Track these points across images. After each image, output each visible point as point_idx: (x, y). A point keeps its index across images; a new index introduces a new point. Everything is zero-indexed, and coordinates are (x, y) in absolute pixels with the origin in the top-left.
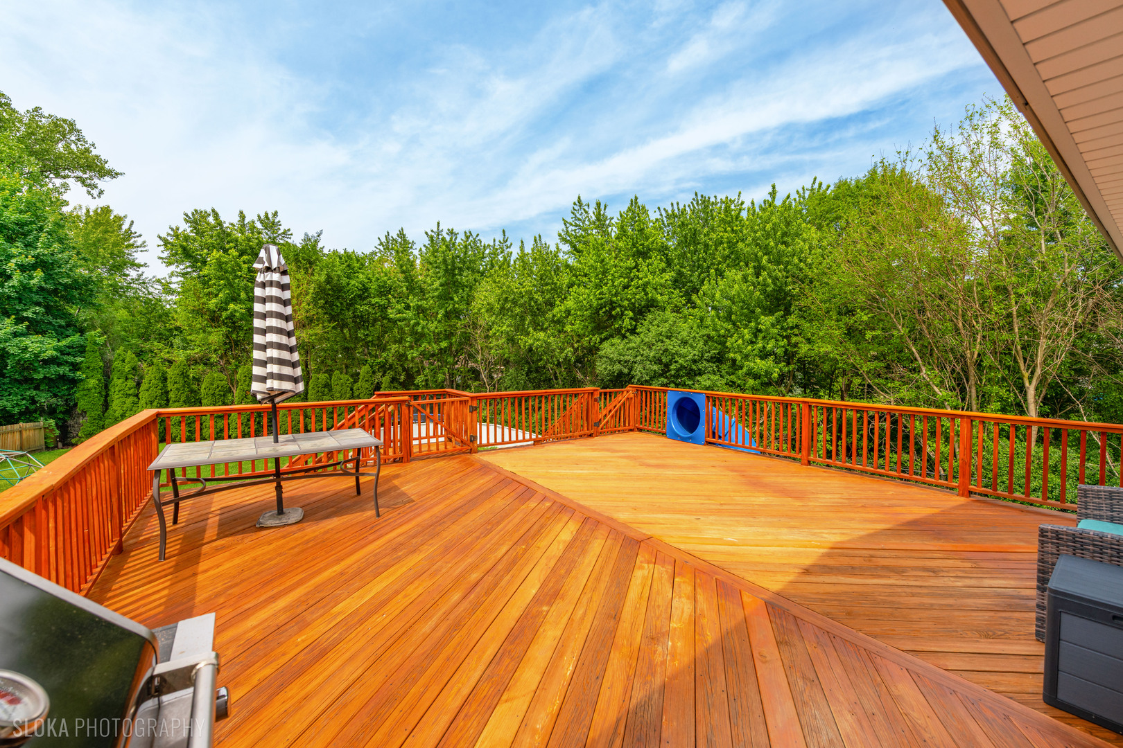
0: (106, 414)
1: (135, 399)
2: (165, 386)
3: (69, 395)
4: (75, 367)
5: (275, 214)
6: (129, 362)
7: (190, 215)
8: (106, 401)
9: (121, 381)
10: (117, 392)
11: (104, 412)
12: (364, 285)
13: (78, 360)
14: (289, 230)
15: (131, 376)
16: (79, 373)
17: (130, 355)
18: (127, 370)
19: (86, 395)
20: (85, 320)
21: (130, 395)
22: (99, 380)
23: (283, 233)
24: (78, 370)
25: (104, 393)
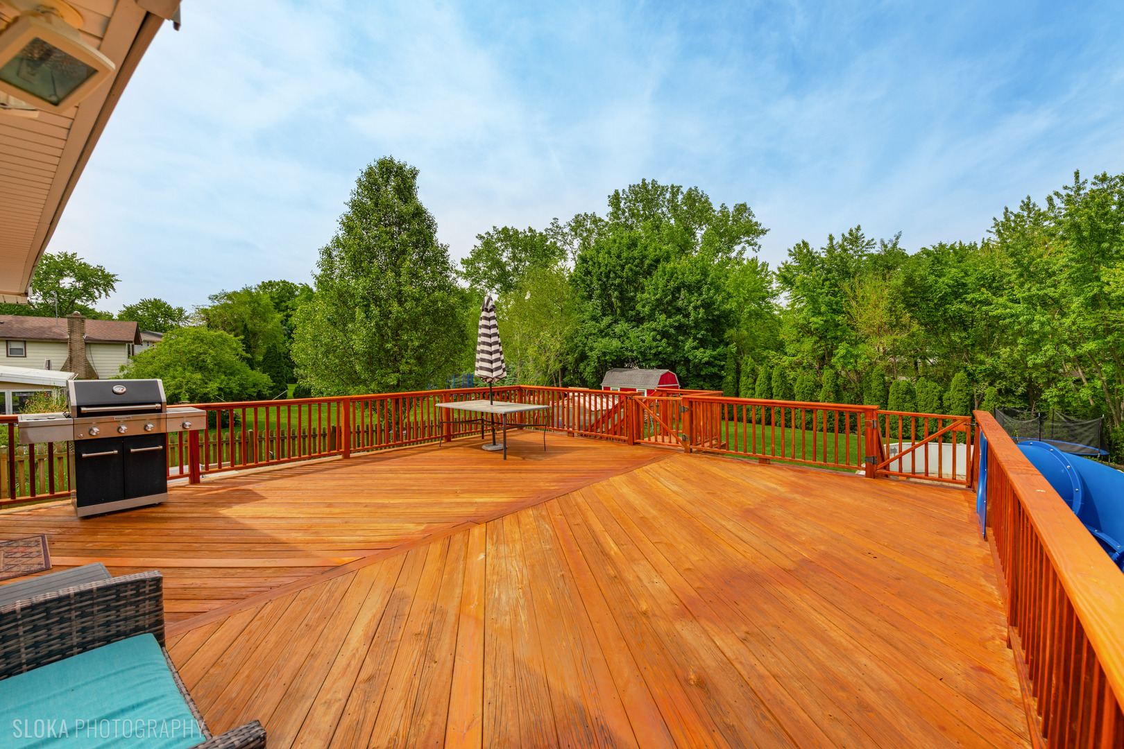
1: (752, 392)
2: (770, 384)
4: (722, 368)
5: (858, 228)
6: (750, 365)
7: (793, 250)
8: (737, 391)
9: (745, 378)
10: (743, 386)
12: (957, 281)
13: (723, 363)
14: (873, 240)
15: (750, 375)
16: (723, 372)
17: (750, 360)
18: (749, 371)
19: (726, 387)
20: (728, 337)
21: (750, 388)
22: (733, 378)
23: (867, 244)
24: (723, 370)
25: (735, 387)
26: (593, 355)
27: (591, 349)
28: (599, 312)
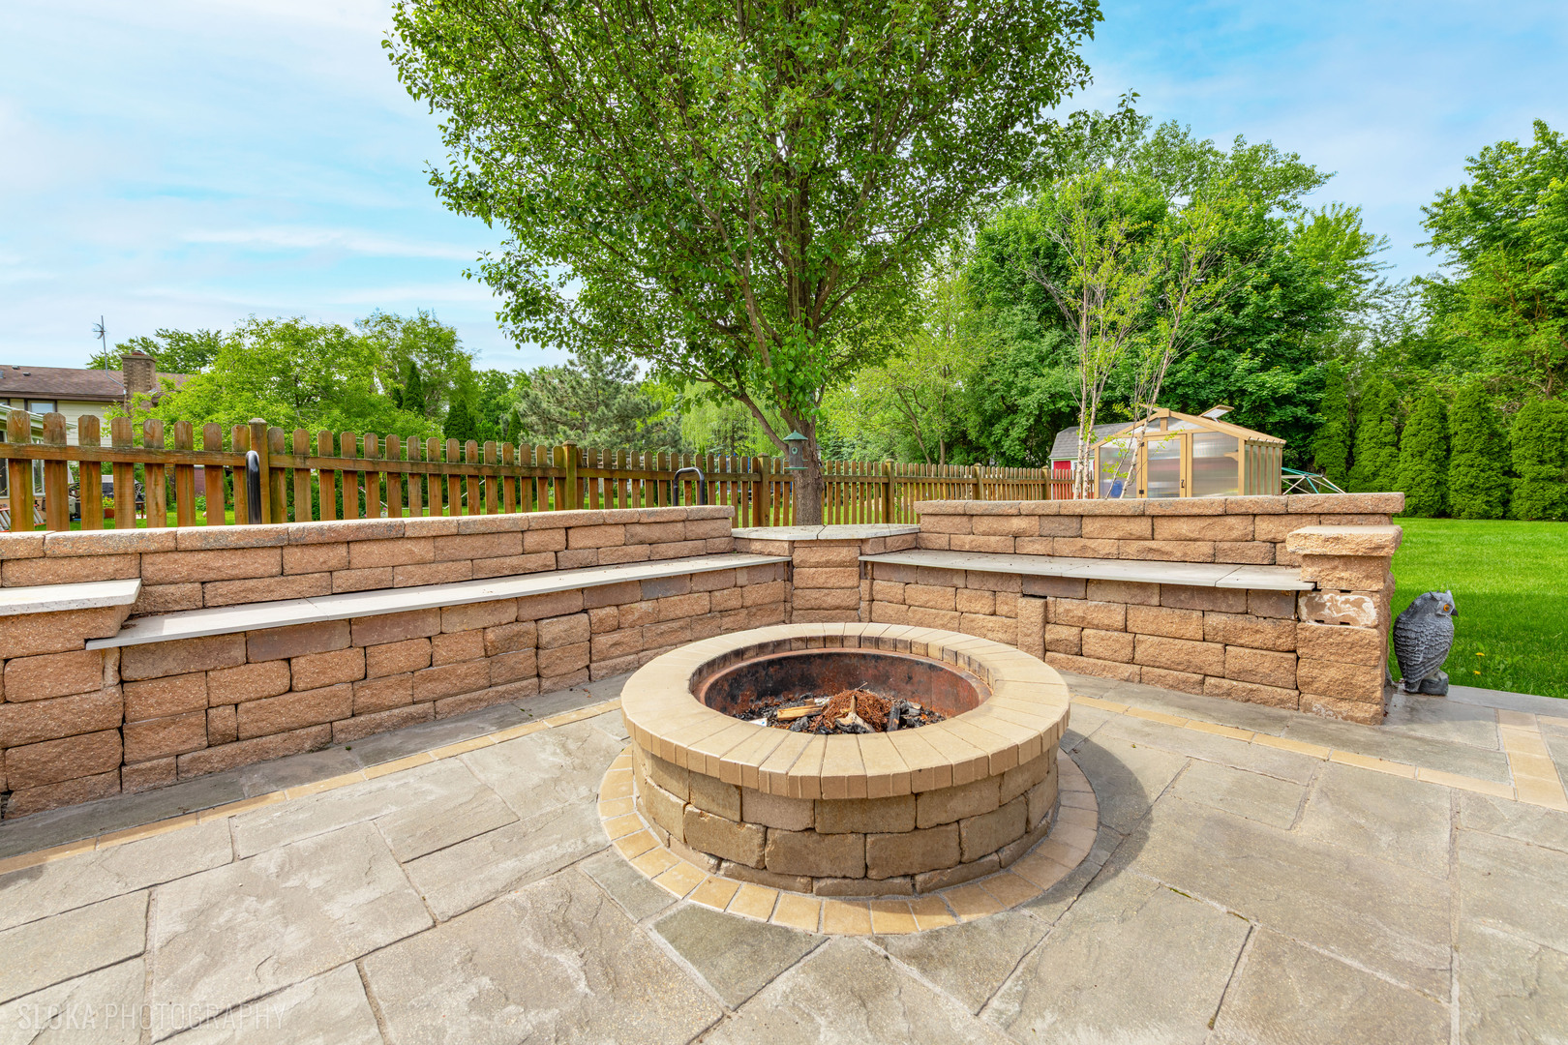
0: (1350, 472)
1: (1394, 449)
2: (1444, 429)
3: (1304, 446)
4: (1313, 407)
6: (1386, 396)
8: (1350, 453)
9: (1372, 424)
10: (1367, 441)
11: (1348, 469)
13: (1318, 397)
15: (1386, 416)
16: (1318, 415)
18: (1382, 408)
19: (1326, 445)
21: (1385, 444)
22: (1344, 424)
24: (1317, 411)
25: (1348, 443)
26: (1031, 402)
27: (1025, 392)
28: (1033, 325)
